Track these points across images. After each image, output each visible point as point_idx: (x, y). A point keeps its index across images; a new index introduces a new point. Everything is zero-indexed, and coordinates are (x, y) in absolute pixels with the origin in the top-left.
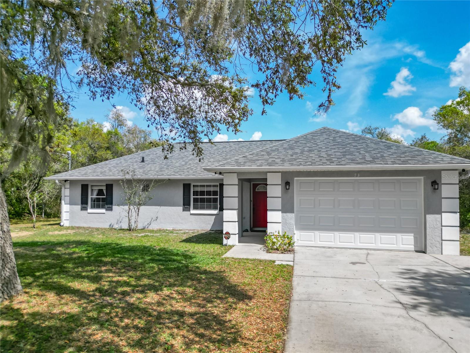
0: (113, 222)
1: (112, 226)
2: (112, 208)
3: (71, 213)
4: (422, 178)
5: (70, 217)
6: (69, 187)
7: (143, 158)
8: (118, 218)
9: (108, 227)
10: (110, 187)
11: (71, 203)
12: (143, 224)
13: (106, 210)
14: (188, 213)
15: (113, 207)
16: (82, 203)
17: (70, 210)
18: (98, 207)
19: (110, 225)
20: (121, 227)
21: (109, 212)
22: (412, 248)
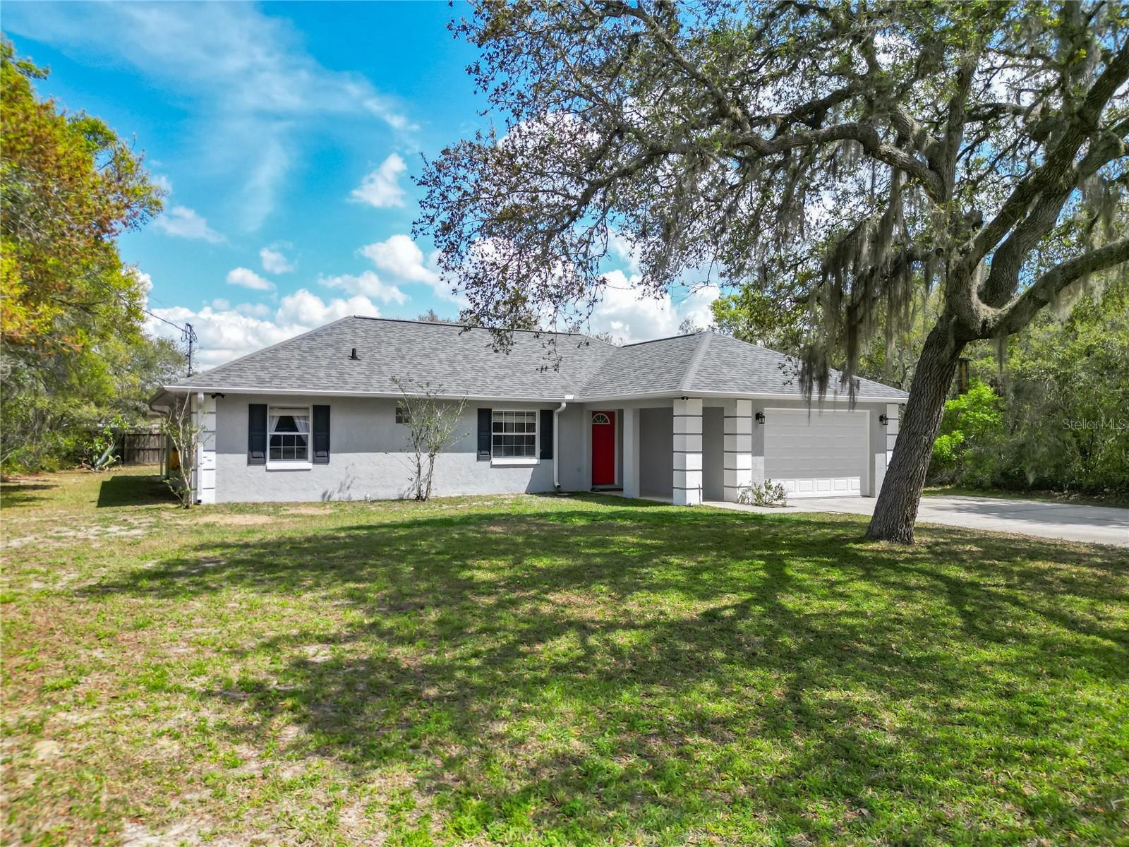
0: (332, 487)
1: (329, 497)
2: (328, 456)
3: (220, 471)
4: (868, 412)
5: (217, 482)
6: (214, 410)
7: (354, 351)
8: (343, 478)
9: (319, 499)
10: (322, 411)
11: (221, 449)
12: (399, 489)
13: (314, 462)
14: (487, 464)
15: (331, 455)
16: (252, 448)
17: (217, 463)
18: (289, 455)
19: (324, 495)
20: (350, 498)
21: (322, 467)
22: (858, 492)
